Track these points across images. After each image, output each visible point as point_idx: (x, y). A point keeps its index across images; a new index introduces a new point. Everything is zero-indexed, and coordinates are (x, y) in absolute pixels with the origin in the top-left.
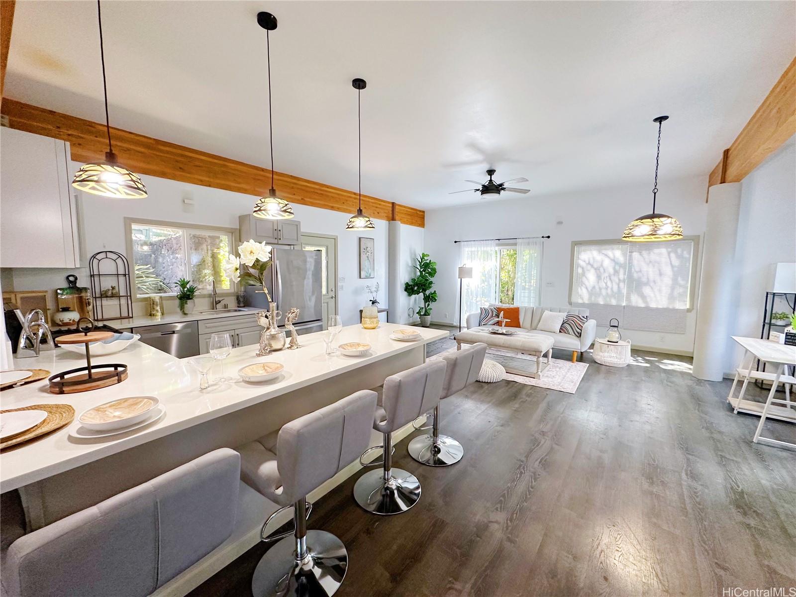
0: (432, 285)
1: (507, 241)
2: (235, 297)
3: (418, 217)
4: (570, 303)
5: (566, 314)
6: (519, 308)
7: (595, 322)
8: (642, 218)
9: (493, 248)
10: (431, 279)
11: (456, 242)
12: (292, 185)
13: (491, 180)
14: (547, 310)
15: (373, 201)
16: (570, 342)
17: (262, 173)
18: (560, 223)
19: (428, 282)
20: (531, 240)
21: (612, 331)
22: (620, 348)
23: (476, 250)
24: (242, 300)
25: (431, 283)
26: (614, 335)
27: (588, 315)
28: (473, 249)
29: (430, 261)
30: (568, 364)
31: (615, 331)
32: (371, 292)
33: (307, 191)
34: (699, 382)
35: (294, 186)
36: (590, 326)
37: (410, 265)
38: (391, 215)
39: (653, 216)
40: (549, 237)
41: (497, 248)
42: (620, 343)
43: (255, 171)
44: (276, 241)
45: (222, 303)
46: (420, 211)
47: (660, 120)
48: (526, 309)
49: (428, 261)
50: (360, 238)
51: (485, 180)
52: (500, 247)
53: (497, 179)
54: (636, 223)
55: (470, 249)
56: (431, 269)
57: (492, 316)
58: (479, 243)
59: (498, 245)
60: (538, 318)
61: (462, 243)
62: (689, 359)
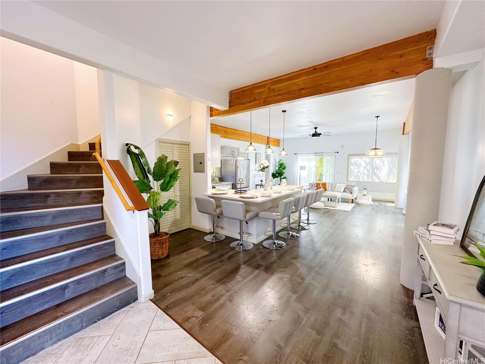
0: (284, 174)
1: (319, 154)
2: (218, 178)
3: (277, 142)
4: (348, 181)
5: (346, 185)
6: (326, 183)
7: (358, 188)
8: (371, 150)
9: (313, 157)
10: (284, 171)
11: (295, 154)
12: (235, 133)
13: (316, 131)
14: (338, 183)
15: (260, 137)
16: (348, 196)
17: (226, 129)
18: (343, 146)
19: (283, 172)
20: (330, 153)
21: (364, 191)
22: (367, 197)
23: (305, 158)
24: (220, 179)
25: (284, 173)
26: (365, 192)
27: (355, 185)
28: (304, 157)
29: (283, 163)
30: (347, 204)
31: (365, 191)
32: (261, 177)
33: (240, 135)
34: (396, 208)
35: (236, 133)
36: (356, 189)
37: (274, 164)
38: (267, 142)
39: (376, 149)
40: (338, 152)
41: (314, 157)
42: (367, 195)
43: (224, 129)
44: (232, 156)
45: (215, 180)
46: (278, 140)
47: (377, 117)
48: (329, 183)
49: (282, 163)
50: (256, 153)
51: (313, 131)
52: (316, 157)
53: (318, 131)
54: (370, 151)
55: (302, 157)
56: (284, 166)
57: (314, 187)
58: (306, 154)
59: (315, 155)
60: (334, 187)
61: (298, 155)
62: (393, 202)
